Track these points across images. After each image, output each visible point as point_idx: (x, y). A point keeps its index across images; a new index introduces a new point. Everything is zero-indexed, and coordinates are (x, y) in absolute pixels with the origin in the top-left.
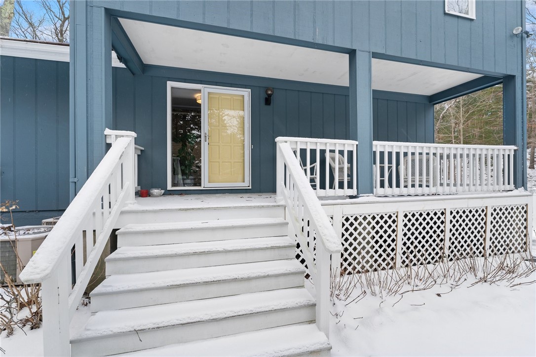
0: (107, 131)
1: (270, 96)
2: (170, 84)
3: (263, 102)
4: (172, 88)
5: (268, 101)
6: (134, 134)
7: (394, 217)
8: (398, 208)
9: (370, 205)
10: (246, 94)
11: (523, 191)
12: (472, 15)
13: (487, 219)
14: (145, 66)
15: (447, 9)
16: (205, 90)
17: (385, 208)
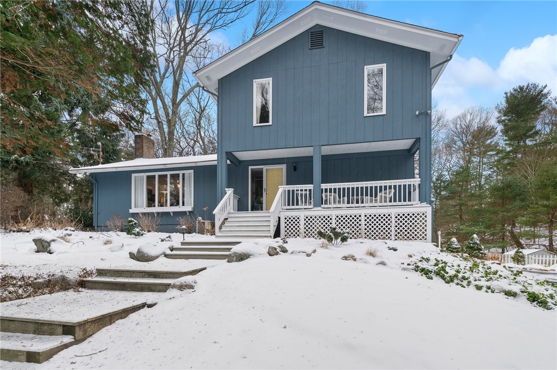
0: (226, 189)
1: (294, 166)
2: (250, 168)
3: (292, 170)
4: (251, 169)
5: (295, 169)
6: (233, 189)
7: (331, 217)
8: (334, 213)
9: (319, 212)
10: (284, 167)
11: (424, 204)
12: (384, 112)
13: (393, 220)
14: (240, 162)
15: (366, 114)
16: (265, 168)
17: (326, 213)
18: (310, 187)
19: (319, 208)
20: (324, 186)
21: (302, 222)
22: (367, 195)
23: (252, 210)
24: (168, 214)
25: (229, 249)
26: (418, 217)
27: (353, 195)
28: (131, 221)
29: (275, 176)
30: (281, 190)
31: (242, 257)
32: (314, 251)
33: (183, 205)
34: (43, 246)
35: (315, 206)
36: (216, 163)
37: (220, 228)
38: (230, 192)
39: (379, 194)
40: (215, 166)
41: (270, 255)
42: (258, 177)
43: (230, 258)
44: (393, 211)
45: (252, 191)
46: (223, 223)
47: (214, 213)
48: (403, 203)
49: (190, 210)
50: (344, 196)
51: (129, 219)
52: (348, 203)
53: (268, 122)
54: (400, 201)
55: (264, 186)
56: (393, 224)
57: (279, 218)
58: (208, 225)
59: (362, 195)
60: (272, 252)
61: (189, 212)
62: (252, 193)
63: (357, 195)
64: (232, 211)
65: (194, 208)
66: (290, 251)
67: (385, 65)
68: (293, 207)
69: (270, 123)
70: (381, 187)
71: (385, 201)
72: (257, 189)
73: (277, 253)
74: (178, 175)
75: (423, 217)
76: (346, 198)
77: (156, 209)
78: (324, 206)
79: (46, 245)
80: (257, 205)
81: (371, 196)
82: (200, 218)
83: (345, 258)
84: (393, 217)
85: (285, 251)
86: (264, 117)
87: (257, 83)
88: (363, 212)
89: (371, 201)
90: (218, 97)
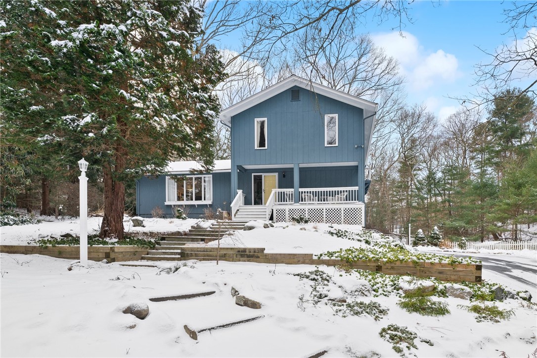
0: (237, 190)
1: (284, 174)
2: (253, 174)
3: (282, 177)
4: (254, 175)
5: (284, 176)
6: (242, 190)
7: (305, 210)
8: (307, 207)
9: (297, 206)
10: (276, 174)
11: (361, 203)
12: (337, 145)
13: (342, 212)
14: (246, 170)
15: (326, 145)
16: (263, 175)
17: (302, 207)
18: (292, 190)
19: (298, 204)
20: (301, 190)
21: (287, 213)
22: (330, 196)
23: (255, 204)
24: (193, 206)
25: (244, 225)
26: (357, 210)
27: (321, 196)
28: (180, 210)
29: (270, 181)
30: (273, 191)
31: (251, 228)
32: (287, 227)
33: (205, 200)
34: (138, 223)
35: (295, 202)
36: (230, 171)
37: (235, 216)
38: (240, 192)
39: (337, 196)
40: (230, 173)
41: (265, 228)
42: (258, 180)
43: (245, 229)
44: (343, 207)
45: (254, 190)
46: (237, 212)
47: (231, 206)
48: (351, 202)
49: (211, 203)
50: (316, 196)
51: (178, 209)
52: (319, 201)
53: (265, 147)
54: (349, 200)
55: (263, 188)
56: (342, 215)
57: (273, 210)
58: (225, 214)
59: (327, 196)
60: (266, 226)
61: (210, 205)
62: (255, 192)
63: (324, 196)
64: (242, 205)
65: (213, 203)
66: (275, 226)
67: (337, 115)
68: (281, 203)
69: (266, 148)
70: (338, 191)
71: (341, 200)
72: (258, 189)
73: (268, 227)
74: (201, 178)
75: (360, 210)
76: (317, 197)
77: (185, 202)
78: (301, 202)
79: (140, 222)
80: (259, 201)
81: (333, 196)
82: (220, 209)
83: (301, 229)
84: (343, 210)
85: (272, 226)
86: (262, 143)
87: (257, 120)
88: (324, 207)
89: (333, 200)
90: (231, 128)
